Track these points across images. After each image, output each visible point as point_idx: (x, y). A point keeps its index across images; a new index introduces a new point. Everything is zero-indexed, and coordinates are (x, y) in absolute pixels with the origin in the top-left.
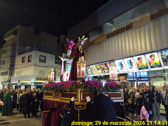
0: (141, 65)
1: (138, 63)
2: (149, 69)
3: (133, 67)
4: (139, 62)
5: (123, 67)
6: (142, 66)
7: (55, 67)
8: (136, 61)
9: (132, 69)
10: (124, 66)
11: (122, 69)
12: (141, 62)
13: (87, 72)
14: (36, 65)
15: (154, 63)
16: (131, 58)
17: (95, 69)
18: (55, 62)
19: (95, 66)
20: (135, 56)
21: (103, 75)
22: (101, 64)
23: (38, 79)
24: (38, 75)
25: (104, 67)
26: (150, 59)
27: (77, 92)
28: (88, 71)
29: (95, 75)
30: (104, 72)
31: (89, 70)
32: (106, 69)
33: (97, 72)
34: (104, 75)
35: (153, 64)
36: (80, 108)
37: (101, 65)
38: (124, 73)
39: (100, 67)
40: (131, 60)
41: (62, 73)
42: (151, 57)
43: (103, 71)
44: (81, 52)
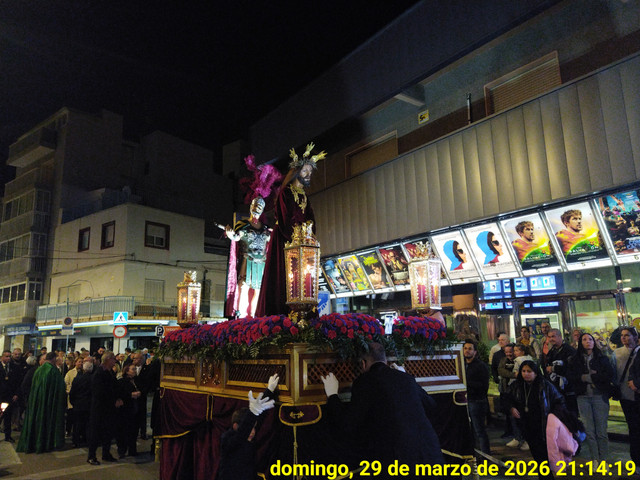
0: (532, 251)
1: (517, 244)
2: (559, 267)
3: (499, 258)
4: (523, 239)
5: (461, 260)
6: (535, 253)
7: (206, 265)
8: (510, 235)
9: (497, 268)
10: (465, 256)
11: (460, 267)
12: (530, 240)
13: (325, 281)
14: (131, 258)
15: (578, 242)
16: (492, 227)
17: (356, 268)
18: (206, 244)
19: (358, 257)
20: (508, 217)
21: (386, 290)
22: (381, 251)
23: (138, 312)
24: (140, 296)
25: (393, 260)
26: (561, 226)
27: (289, 357)
28: (330, 279)
29: (358, 294)
30: (393, 278)
31: (337, 274)
32: (398, 270)
33: (364, 279)
34: (393, 290)
35: (573, 246)
36: (301, 420)
37: (379, 255)
38: (466, 281)
39: (376, 261)
40: (491, 235)
41: (229, 286)
42: (568, 222)
43: (388, 277)
44: (303, 206)
